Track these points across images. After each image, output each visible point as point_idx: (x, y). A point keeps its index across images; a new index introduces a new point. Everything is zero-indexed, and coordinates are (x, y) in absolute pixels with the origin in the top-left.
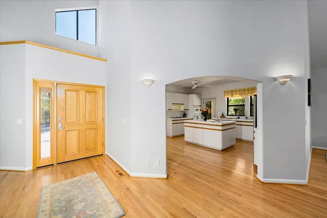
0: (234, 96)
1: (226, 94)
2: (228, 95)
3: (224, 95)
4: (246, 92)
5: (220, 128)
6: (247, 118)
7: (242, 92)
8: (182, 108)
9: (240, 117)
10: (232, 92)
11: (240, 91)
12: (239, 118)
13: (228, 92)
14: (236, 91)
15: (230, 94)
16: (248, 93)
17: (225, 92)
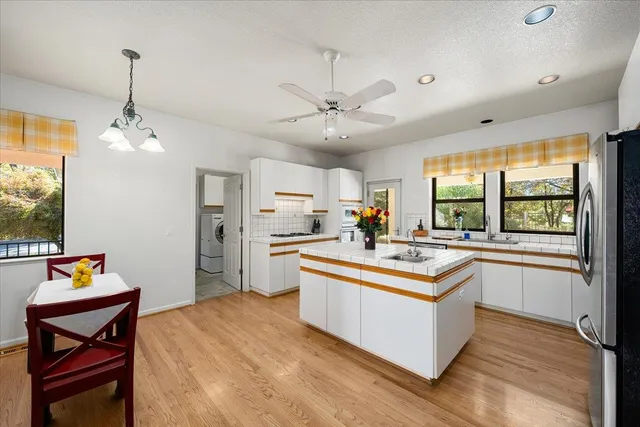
0: (454, 172)
1: (430, 167)
2: (434, 171)
3: (425, 172)
4: (491, 160)
5: (428, 289)
6: (491, 238)
7: (478, 162)
8: (308, 207)
9: (473, 235)
10: (447, 163)
11: (471, 157)
12: (467, 236)
13: (435, 162)
14: (459, 158)
15: (440, 166)
16: (496, 164)
17: (426, 163)
